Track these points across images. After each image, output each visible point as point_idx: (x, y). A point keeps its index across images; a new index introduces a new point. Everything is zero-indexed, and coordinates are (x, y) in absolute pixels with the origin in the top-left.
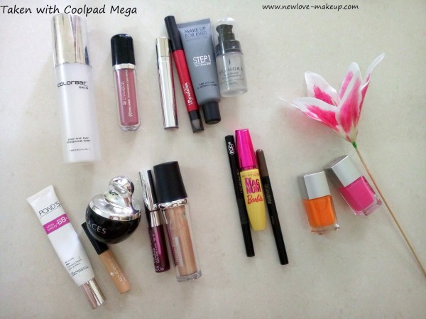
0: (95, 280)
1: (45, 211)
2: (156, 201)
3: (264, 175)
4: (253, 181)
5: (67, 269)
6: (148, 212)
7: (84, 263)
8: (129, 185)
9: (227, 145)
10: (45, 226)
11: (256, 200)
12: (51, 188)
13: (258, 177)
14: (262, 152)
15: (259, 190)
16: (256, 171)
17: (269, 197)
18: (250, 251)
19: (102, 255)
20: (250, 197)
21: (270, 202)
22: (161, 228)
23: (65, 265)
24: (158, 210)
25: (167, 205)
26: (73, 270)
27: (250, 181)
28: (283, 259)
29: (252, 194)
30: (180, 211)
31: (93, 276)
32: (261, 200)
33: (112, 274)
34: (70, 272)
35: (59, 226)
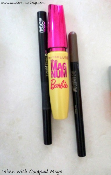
3: (74, 60)
4: (60, 64)
9: (38, 21)
11: (60, 86)
13: (67, 62)
14: (75, 35)
15: (65, 75)
16: (65, 54)
17: (75, 84)
18: (48, 140)
20: (54, 81)
21: (75, 90)
27: (56, 64)
28: (81, 151)
29: (56, 79)
32: (65, 86)
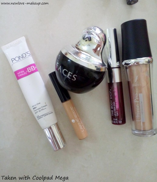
0: (57, 125)
1: (17, 59)
2: (118, 60)
5: (34, 113)
6: (110, 69)
7: (49, 109)
8: (102, 36)
10: (16, 73)
12: (23, 39)
19: (65, 103)
22: (120, 84)
23: (32, 109)
24: (119, 67)
25: (132, 61)
26: (40, 114)
30: (144, 69)
31: (56, 122)
33: (73, 121)
34: (36, 116)
35: (29, 74)
